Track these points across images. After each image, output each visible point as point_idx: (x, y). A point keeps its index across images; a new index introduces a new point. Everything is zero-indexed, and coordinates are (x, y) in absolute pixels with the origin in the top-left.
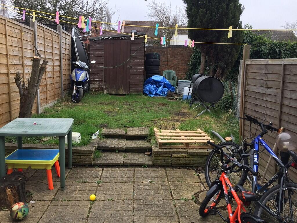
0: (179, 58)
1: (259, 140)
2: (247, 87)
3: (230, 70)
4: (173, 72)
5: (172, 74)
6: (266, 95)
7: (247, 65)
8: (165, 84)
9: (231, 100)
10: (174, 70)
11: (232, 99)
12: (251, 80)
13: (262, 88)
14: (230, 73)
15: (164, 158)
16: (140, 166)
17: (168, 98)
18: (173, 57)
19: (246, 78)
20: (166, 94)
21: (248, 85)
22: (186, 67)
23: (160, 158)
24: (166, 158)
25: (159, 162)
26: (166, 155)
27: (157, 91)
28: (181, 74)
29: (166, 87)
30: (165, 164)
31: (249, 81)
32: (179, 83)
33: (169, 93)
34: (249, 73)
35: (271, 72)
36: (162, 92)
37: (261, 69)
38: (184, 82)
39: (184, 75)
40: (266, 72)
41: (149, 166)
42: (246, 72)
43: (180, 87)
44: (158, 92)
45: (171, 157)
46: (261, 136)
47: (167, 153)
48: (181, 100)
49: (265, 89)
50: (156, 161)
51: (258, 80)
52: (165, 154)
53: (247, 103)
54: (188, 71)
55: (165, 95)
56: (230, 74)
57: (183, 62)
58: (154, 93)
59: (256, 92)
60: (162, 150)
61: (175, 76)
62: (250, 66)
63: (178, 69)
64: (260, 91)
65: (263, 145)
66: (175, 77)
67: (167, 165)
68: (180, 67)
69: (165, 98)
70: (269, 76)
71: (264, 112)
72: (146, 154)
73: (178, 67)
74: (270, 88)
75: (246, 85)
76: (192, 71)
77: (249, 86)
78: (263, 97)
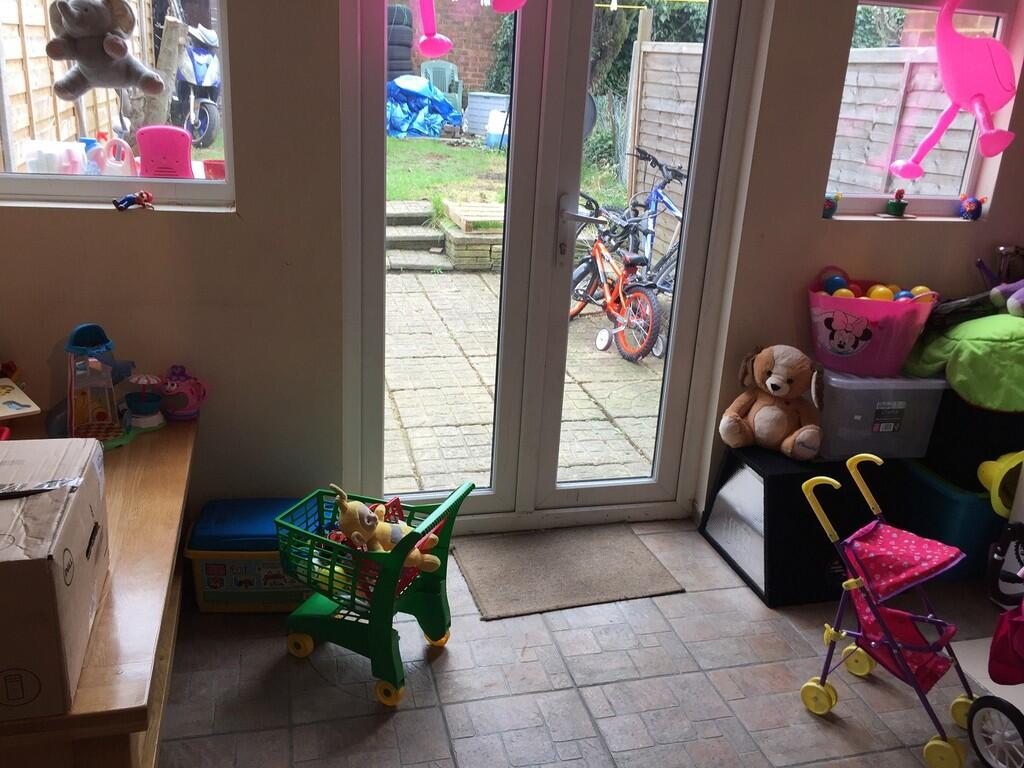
0: (466, 24)
1: (658, 195)
2: (644, 101)
3: (609, 66)
4: (450, 69)
5: (448, 73)
6: (676, 116)
7: (646, 54)
8: (433, 101)
9: (611, 142)
10: (452, 62)
11: (614, 138)
12: (651, 86)
13: (670, 102)
14: (608, 74)
15: (475, 254)
16: (427, 270)
17: (444, 141)
18: (450, 21)
19: (643, 83)
20: (437, 131)
21: (646, 97)
22: (486, 55)
23: (467, 253)
24: (481, 253)
25: (465, 261)
26: (480, 248)
27: (413, 121)
28: (474, 76)
29: (437, 112)
30: (477, 267)
31: (648, 89)
32: (469, 99)
33: (447, 130)
34: (649, 72)
35: (685, 70)
36: (428, 124)
37: (670, 63)
38: (485, 97)
39: (481, 76)
40: (679, 70)
41: (445, 271)
42: (644, 70)
43: (475, 112)
44: (416, 126)
45: (490, 251)
46: (663, 188)
47: (481, 243)
48: (483, 148)
49: (675, 103)
50: (460, 261)
51: (665, 87)
52: (479, 245)
53: (643, 136)
54: (493, 67)
55: (435, 133)
56: (609, 77)
57: (479, 36)
58: (405, 127)
59: (660, 112)
60: (472, 236)
61: (456, 79)
62: (651, 55)
63: (462, 59)
64: (667, 109)
65: (664, 202)
66: (457, 83)
67: (482, 267)
68: (471, 53)
69: (439, 142)
70: (683, 77)
71: (673, 151)
72: (431, 253)
73: (465, 53)
74: (684, 101)
75: (641, 97)
76: (504, 66)
77: (648, 100)
78: (671, 120)
